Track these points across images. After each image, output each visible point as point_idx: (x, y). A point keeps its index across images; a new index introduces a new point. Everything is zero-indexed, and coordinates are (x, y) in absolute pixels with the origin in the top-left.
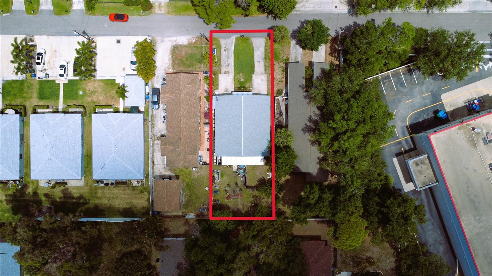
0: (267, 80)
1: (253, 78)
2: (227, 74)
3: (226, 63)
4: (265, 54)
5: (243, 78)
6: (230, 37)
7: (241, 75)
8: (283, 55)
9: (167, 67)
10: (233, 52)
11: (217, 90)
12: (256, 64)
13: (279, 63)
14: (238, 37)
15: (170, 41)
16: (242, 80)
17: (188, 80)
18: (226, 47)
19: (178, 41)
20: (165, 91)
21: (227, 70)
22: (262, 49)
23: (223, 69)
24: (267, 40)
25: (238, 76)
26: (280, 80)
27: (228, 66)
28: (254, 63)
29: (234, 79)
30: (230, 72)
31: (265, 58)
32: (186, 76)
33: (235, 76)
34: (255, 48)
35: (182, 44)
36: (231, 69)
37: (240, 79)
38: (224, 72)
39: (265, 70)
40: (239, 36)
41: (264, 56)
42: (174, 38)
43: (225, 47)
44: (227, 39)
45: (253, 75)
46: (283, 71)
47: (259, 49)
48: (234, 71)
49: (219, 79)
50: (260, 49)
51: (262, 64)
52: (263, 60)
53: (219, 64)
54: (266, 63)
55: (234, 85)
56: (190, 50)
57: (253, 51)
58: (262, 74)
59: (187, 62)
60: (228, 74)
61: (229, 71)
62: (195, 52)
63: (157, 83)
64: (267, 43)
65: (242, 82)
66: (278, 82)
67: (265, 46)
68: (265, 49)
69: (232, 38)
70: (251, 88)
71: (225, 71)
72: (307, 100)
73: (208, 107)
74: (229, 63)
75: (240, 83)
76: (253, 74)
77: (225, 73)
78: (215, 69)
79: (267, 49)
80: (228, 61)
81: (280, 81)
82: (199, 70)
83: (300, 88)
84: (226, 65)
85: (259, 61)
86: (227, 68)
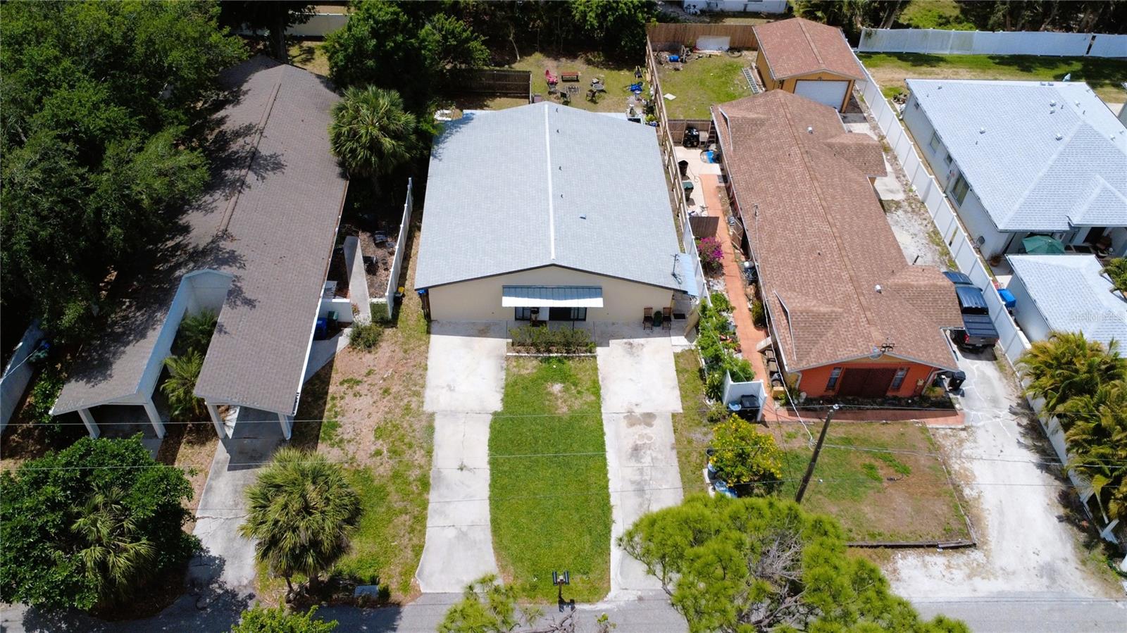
0: (423, 387)
1: (500, 396)
2: (638, 411)
3: (647, 460)
4: (424, 505)
5: (551, 394)
6: (640, 599)
7: (564, 409)
9: (967, 445)
11: (679, 350)
12: (480, 456)
13: (353, 460)
14: (588, 601)
15: (1007, 574)
16: (557, 388)
17: (837, 334)
19: (959, 575)
20: (935, 300)
21: (642, 429)
22: (438, 532)
23: (662, 433)
24: (406, 587)
25: (577, 403)
26: (357, 388)
27: (636, 450)
28: (494, 463)
29: (597, 392)
30: (624, 423)
31: (425, 484)
32: (854, 345)
33: (597, 406)
34: (484, 536)
35: (927, 558)
36: (616, 439)
37: (566, 390)
38: (657, 423)
39: (430, 429)
40: (586, 607)
41: (433, 496)
42: (985, 587)
45: (498, 406)
46: (335, 426)
47: (462, 535)
48: (601, 424)
49: (677, 392)
50: (451, 533)
51: (445, 459)
52: (439, 477)
53: (688, 456)
54: (423, 461)
55: (596, 369)
56: (871, 516)
57: (495, 523)
58: (453, 414)
59: (868, 460)
60: (630, 412)
61: (632, 425)
62: (835, 510)
63: (985, 379)
64: (410, 570)
65: (555, 381)
66: (370, 380)
67: (418, 550)
68: (422, 532)
69: (632, 596)
70: (507, 358)
71: (650, 425)
72: (226, 245)
74: (633, 463)
75: (566, 378)
76: (495, 414)
77: (648, 418)
78: (705, 434)
79: (412, 530)
80: (641, 471)
81: (358, 383)
82: (789, 429)
83: (248, 294)
84: (648, 452)
85: (462, 469)
86: (641, 436)
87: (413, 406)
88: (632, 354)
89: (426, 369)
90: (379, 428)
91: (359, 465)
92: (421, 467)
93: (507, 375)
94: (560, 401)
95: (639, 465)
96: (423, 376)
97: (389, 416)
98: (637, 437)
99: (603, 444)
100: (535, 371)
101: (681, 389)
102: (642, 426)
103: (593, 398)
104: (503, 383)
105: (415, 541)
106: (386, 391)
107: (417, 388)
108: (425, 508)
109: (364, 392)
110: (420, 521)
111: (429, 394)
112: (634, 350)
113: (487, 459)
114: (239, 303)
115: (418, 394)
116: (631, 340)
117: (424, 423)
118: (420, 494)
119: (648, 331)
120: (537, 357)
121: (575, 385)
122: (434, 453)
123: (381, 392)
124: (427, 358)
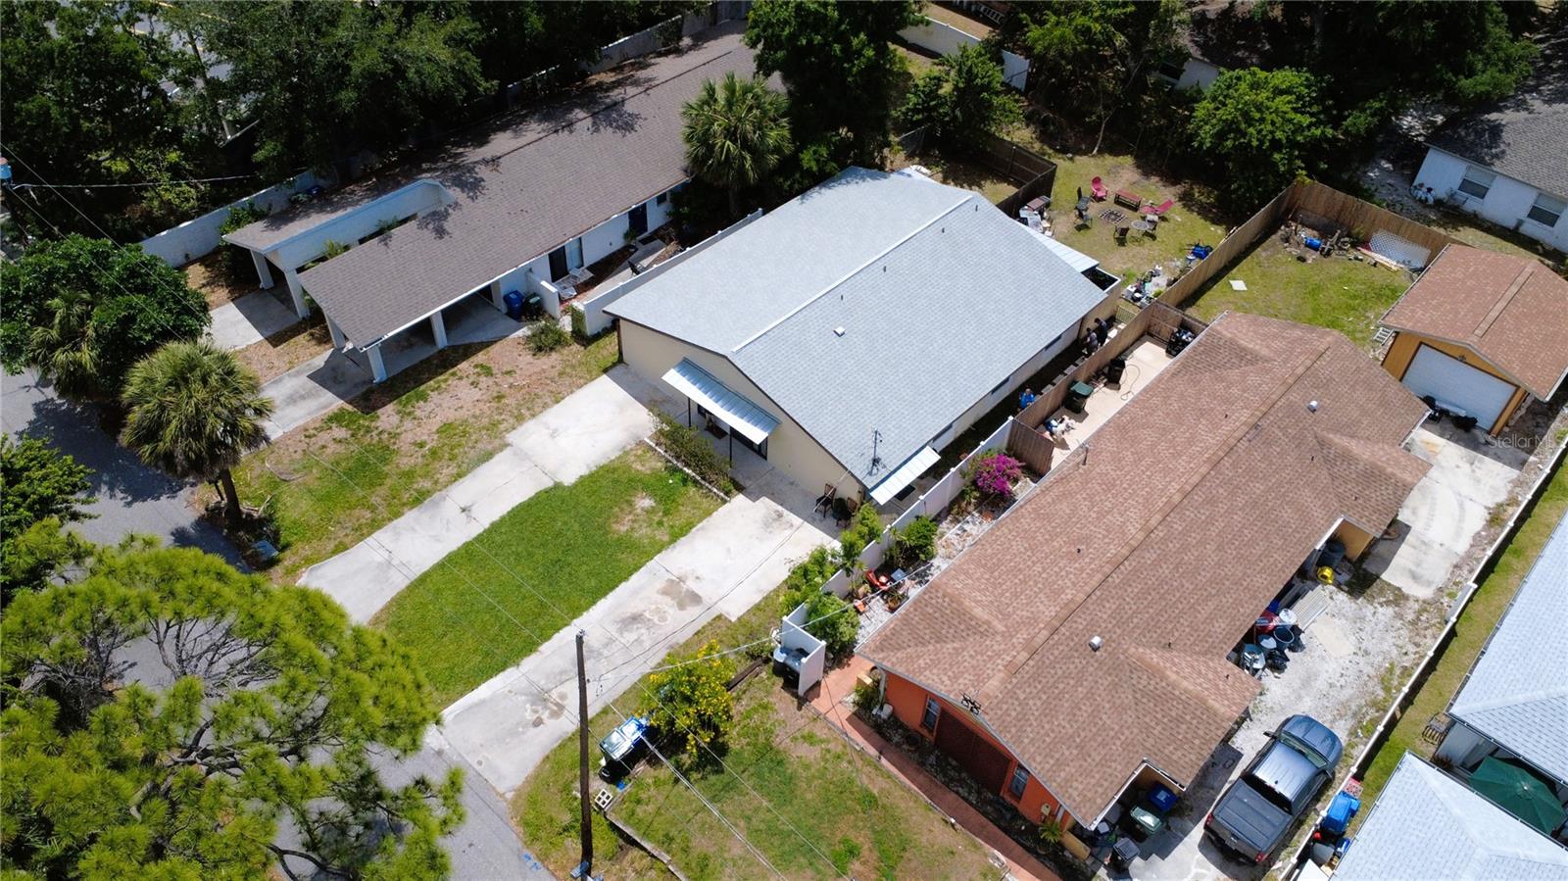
0: (533, 416)
1: (584, 472)
2: (691, 584)
3: (630, 636)
4: (395, 515)
5: (630, 503)
7: (622, 528)
8: (332, 448)
10: (529, 663)
12: (493, 512)
13: (396, 436)
16: (645, 503)
17: (958, 651)
18: (530, 716)
20: (1179, 720)
21: (668, 605)
23: (680, 624)
25: (643, 532)
26: (483, 379)
27: (636, 618)
28: (495, 528)
29: (675, 537)
30: (659, 585)
31: (419, 499)
33: (660, 548)
34: (399, 582)
37: (650, 511)
38: (694, 609)
39: (487, 457)
41: (410, 516)
43: (538, 723)
44: (472, 760)
45: (569, 478)
46: (424, 397)
48: (637, 569)
49: (757, 598)
50: (381, 557)
51: (462, 492)
52: (436, 504)
54: (442, 479)
55: (708, 513)
57: (423, 579)
58: (523, 456)
59: (862, 840)
60: (681, 579)
61: (665, 592)
64: (312, 559)
65: (652, 494)
66: (501, 378)
67: (341, 548)
68: (362, 537)
70: (640, 443)
71: (681, 606)
72: (482, 171)
73: (955, 529)
74: (613, 630)
75: (667, 500)
76: (558, 486)
77: (690, 599)
79: (357, 529)
80: (611, 641)
82: (820, 732)
83: (447, 225)
84: (643, 631)
85: (464, 510)
86: (658, 610)
87: (502, 427)
88: (767, 525)
89: (557, 402)
90: (450, 424)
91: (395, 443)
92: (436, 482)
93: (620, 457)
94: (631, 517)
95: (617, 635)
96: (545, 406)
97: (471, 420)
98: (653, 607)
99: (612, 587)
100: (648, 472)
101: (766, 598)
102: (674, 602)
103: (666, 538)
104: (604, 462)
105: (347, 540)
106: (500, 397)
107: (526, 413)
108: (390, 520)
109: (482, 385)
110: (375, 525)
111: (530, 426)
112: (775, 525)
113: (496, 518)
114: (431, 226)
115: (520, 419)
116: (786, 512)
117: (490, 447)
118: (404, 505)
119: (819, 516)
120: (668, 461)
121: (666, 513)
122: (461, 480)
123: (495, 394)
124: (572, 392)
